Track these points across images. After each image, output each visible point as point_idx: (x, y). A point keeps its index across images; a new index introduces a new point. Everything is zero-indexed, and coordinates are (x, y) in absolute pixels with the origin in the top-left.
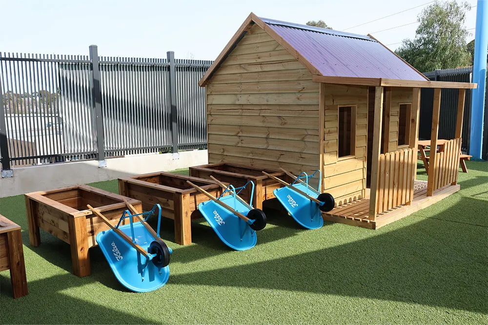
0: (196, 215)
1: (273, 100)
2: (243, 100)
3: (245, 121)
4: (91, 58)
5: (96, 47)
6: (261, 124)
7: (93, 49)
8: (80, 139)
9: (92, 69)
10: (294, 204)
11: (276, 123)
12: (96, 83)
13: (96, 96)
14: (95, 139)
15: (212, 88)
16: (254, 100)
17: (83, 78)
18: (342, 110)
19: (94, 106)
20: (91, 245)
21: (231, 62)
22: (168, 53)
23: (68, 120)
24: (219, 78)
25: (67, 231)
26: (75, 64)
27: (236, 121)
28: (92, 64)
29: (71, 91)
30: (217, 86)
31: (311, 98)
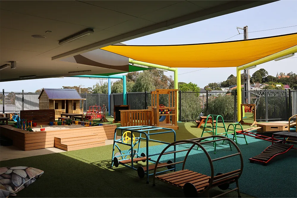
1: (45, 101)
2: (43, 101)
6: (44, 105)
7: (23, 91)
8: (19, 108)
12: (23, 98)
13: (23, 100)
17: (21, 96)
19: (22, 102)
21: (42, 95)
23: (16, 104)
24: (41, 97)
26: (19, 94)
28: (22, 94)
29: (18, 99)
30: (40, 99)
31: (48, 101)
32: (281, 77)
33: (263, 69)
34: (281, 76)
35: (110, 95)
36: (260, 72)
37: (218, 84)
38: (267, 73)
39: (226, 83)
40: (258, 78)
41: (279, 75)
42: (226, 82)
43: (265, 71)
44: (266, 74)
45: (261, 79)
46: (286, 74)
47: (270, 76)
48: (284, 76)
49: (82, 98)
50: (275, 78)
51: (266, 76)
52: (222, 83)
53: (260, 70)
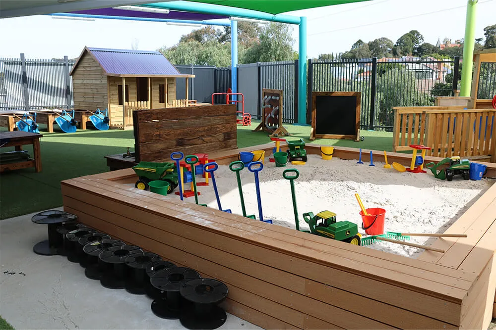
0: (55, 123)
1: (94, 82)
2: (85, 82)
3: (87, 91)
4: (21, 59)
5: (24, 54)
6: (91, 92)
7: (22, 55)
8: (17, 100)
9: (22, 65)
10: (95, 121)
11: (95, 91)
12: (24, 73)
13: (24, 79)
14: (24, 100)
15: (75, 76)
16: (89, 82)
17: (18, 70)
18: (119, 86)
19: (23, 84)
20: (14, 127)
21: (81, 66)
22: (65, 57)
23: (8, 91)
24: (77, 72)
25: (7, 123)
26: (13, 63)
27: (82, 91)
28: (21, 63)
29: (11, 76)
30: (76, 76)
31: (105, 81)
32: (444, 46)
33: (416, 32)
34: (446, 45)
35: (238, 69)
36: (410, 36)
37: (335, 56)
38: (422, 38)
39: (351, 55)
40: (406, 47)
41: (442, 43)
42: (350, 52)
43: (418, 34)
44: (421, 41)
45: (411, 49)
46: (453, 42)
47: (427, 43)
48: (449, 45)
49: (182, 72)
50: (435, 47)
51: (421, 44)
52: (343, 54)
53: (410, 32)
